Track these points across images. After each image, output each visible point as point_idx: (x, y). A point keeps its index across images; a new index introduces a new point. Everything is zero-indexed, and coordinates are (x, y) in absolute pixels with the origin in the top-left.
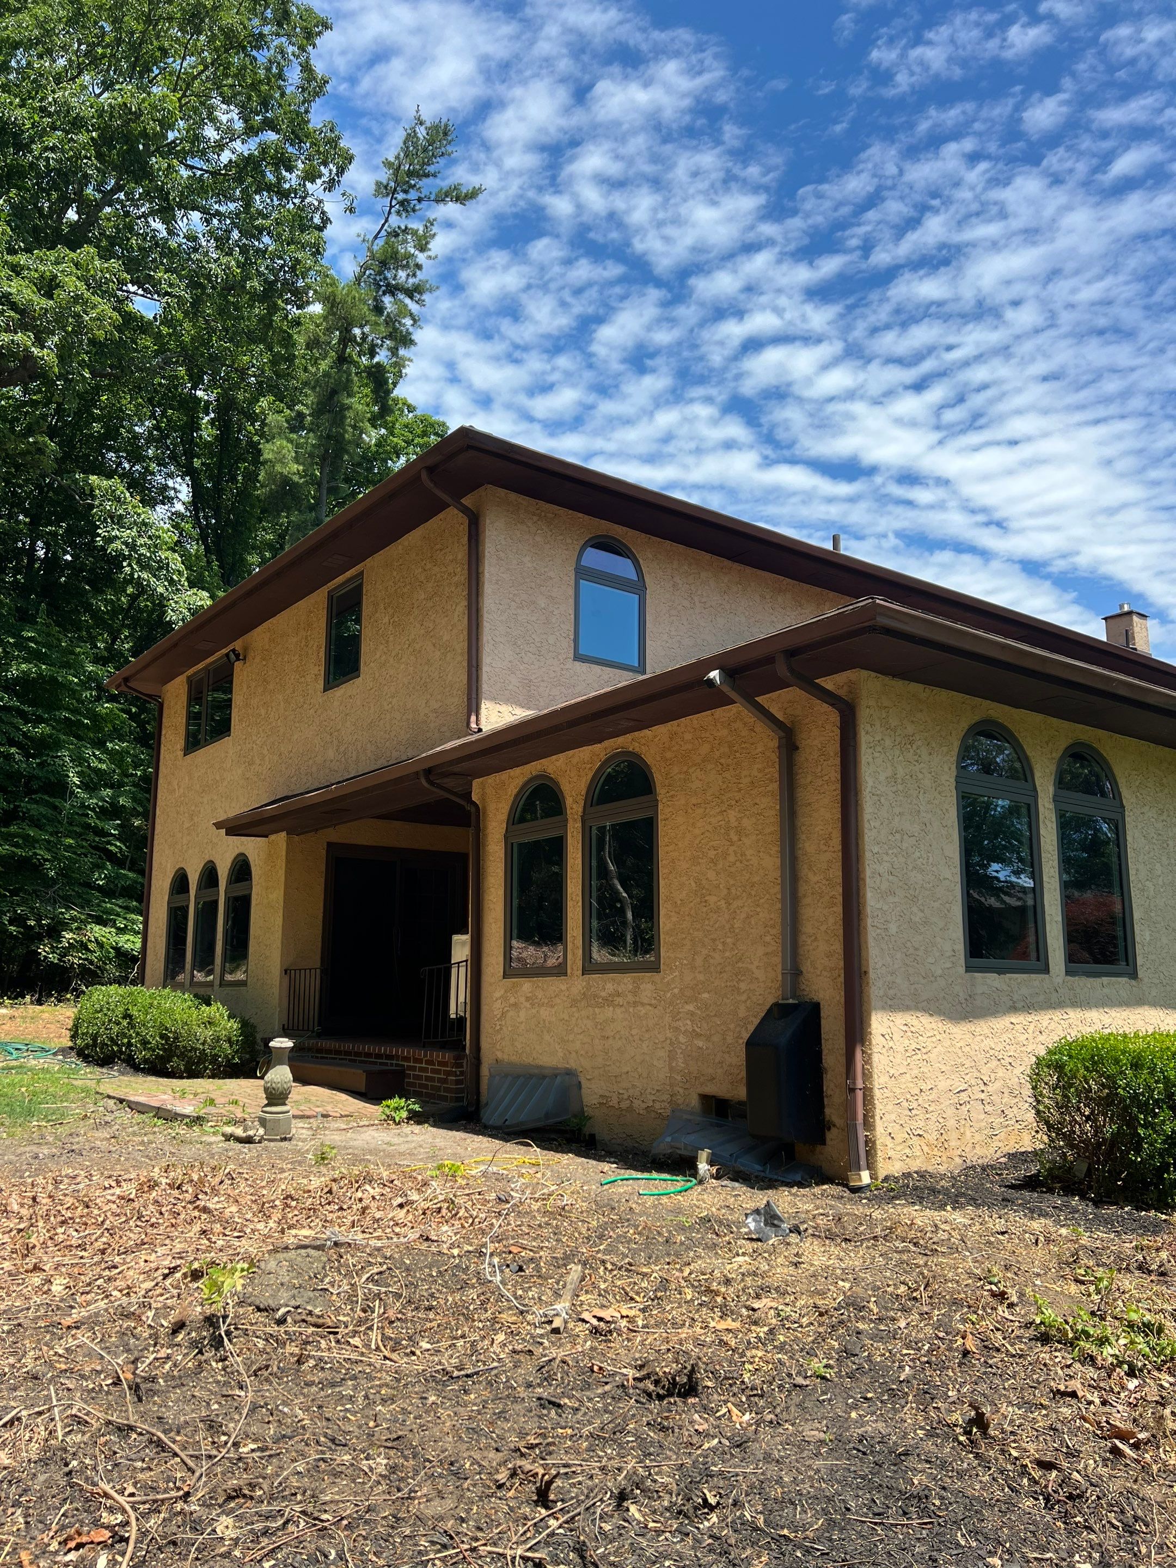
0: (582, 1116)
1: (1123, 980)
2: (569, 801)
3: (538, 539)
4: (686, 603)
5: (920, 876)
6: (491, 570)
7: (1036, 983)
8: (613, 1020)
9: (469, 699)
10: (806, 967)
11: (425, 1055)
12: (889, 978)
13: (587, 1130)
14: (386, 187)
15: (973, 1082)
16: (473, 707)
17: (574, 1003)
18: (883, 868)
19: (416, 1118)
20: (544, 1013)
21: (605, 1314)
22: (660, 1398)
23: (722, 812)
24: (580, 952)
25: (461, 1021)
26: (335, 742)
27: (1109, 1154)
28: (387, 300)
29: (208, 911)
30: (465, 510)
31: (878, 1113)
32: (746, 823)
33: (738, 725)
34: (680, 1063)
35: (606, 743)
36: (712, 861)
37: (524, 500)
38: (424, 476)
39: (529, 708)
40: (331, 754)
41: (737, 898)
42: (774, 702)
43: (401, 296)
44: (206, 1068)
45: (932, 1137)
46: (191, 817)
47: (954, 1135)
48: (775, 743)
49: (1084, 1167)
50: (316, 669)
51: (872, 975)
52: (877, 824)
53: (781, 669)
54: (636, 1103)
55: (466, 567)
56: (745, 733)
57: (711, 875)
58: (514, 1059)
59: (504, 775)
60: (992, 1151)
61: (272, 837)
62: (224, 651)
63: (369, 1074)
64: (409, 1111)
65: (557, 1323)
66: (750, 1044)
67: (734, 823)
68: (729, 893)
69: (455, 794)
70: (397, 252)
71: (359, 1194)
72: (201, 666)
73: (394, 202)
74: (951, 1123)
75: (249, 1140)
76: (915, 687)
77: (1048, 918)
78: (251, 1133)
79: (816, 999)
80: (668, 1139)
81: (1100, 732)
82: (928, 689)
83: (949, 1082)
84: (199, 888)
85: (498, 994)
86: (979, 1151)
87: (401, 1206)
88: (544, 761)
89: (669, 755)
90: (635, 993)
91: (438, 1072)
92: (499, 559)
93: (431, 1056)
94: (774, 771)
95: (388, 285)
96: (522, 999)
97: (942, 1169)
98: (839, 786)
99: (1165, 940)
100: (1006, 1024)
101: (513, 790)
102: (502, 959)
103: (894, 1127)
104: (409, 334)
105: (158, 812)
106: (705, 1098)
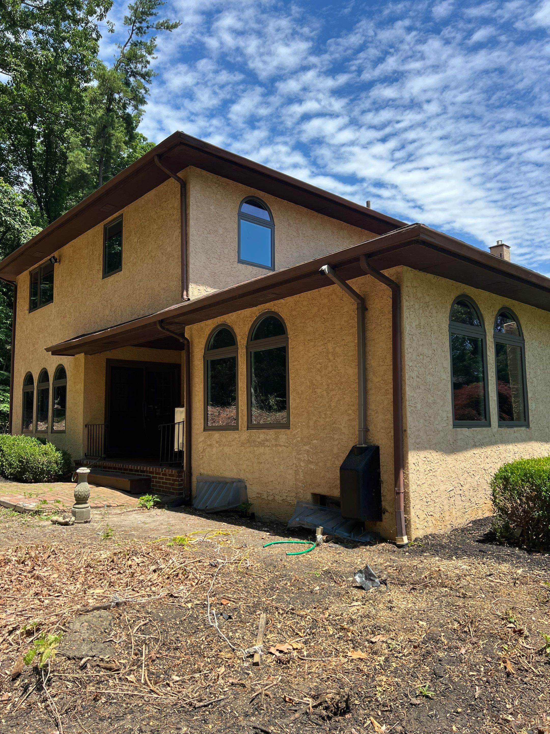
0: (247, 504)
1: (523, 429)
2: (239, 338)
3: (218, 196)
4: (295, 234)
5: (431, 378)
6: (193, 212)
7: (485, 432)
8: (264, 454)
9: (183, 283)
10: (372, 427)
11: (162, 471)
12: (417, 433)
13: (250, 511)
14: (130, 20)
15: (456, 485)
16: (185, 286)
17: (243, 444)
18: (414, 374)
19: (158, 505)
20: (227, 449)
21: (284, 648)
22: (329, 718)
23: (324, 344)
24: (246, 418)
25: (181, 452)
26: (109, 306)
28: (132, 79)
29: (44, 394)
30: (179, 179)
31: (412, 505)
32: (337, 349)
33: (334, 297)
34: (301, 476)
35: (259, 307)
36: (319, 370)
37: (210, 175)
38: (156, 159)
39: (214, 288)
40: (107, 312)
41: (333, 390)
42: (354, 283)
43: (139, 78)
44: (44, 477)
45: (437, 516)
46: (34, 345)
48: (355, 307)
49: (520, 532)
50: (98, 266)
51: (409, 432)
52: (411, 351)
53: (363, 264)
54: (277, 497)
55: (180, 211)
56: (337, 301)
57: (318, 378)
58: (210, 473)
59: (202, 324)
60: (465, 520)
61: (77, 356)
62: (49, 257)
63: (132, 481)
64: (154, 502)
65: (257, 659)
66: (343, 468)
67: (331, 350)
68: (328, 388)
69: (176, 334)
70: (136, 54)
71: (130, 562)
72: (36, 266)
73: (134, 28)
74: (446, 508)
75: (66, 524)
76: (430, 276)
77: (490, 398)
78: (67, 520)
79: (377, 444)
80: (297, 519)
81: (514, 302)
82: (436, 277)
83: (445, 486)
84: (39, 382)
85: (201, 440)
86: (459, 521)
87: (155, 571)
88: (224, 316)
89: (294, 313)
90: (276, 439)
91: (169, 479)
92: (197, 207)
93: (165, 471)
94: (354, 322)
95: (132, 72)
96: (214, 442)
97: (442, 532)
98: (391, 329)
99: (541, 408)
100: (469, 454)
101: (207, 332)
102: (202, 421)
103: (419, 513)
104: (143, 98)
105: (16, 343)
106: (315, 495)
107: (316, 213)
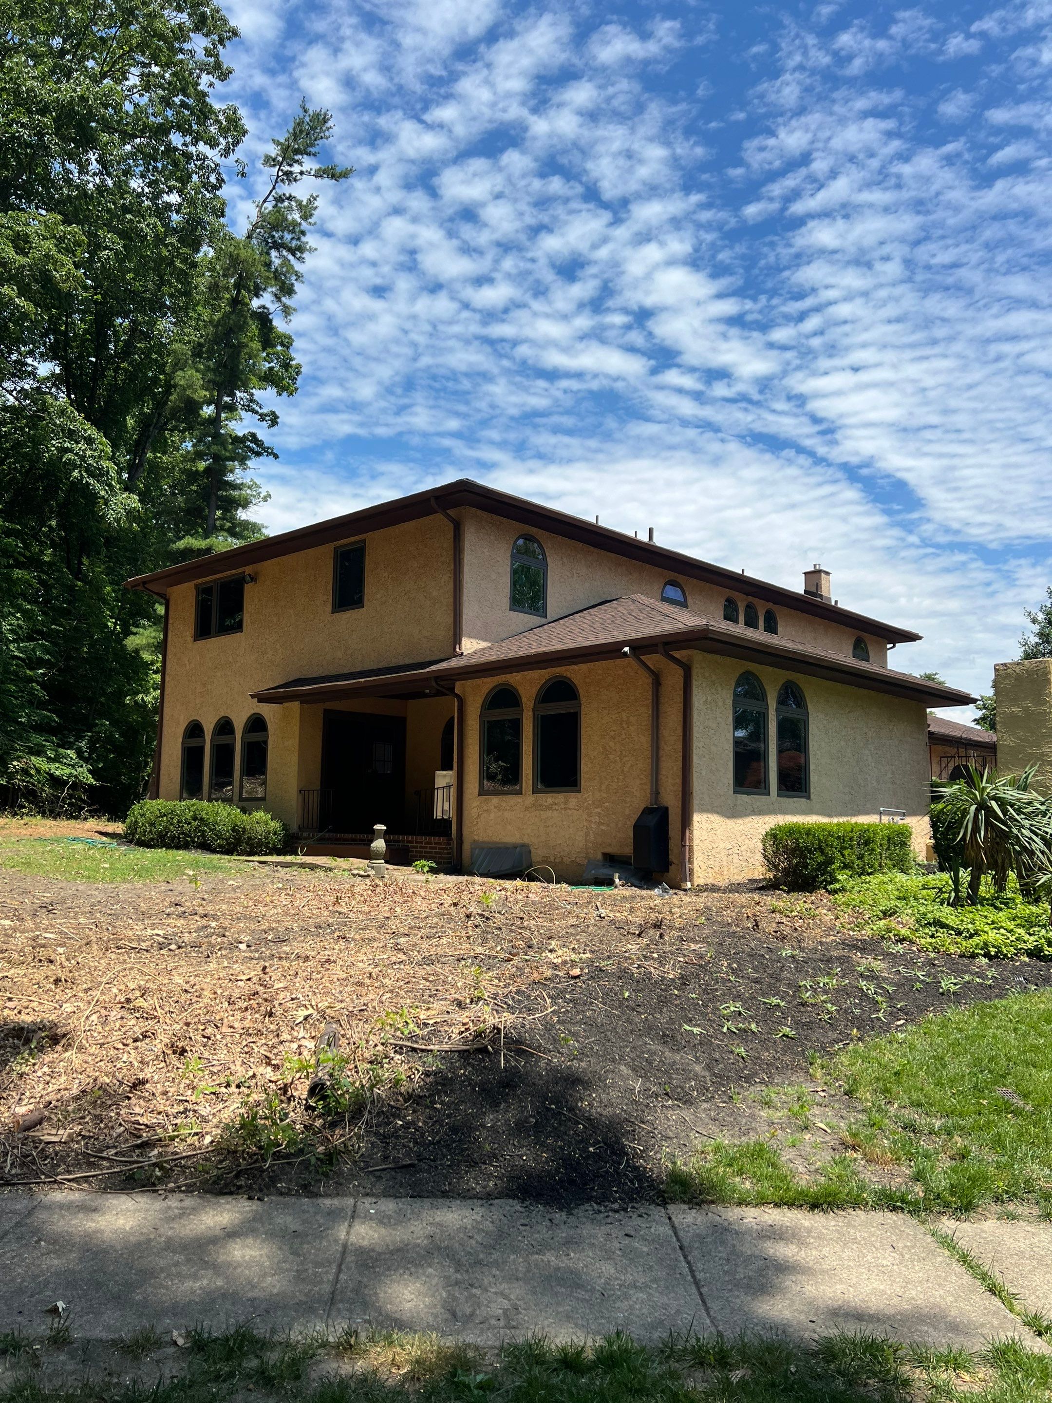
1: (804, 800)
2: (524, 700)
4: (569, 574)
5: (715, 748)
6: (468, 558)
7: (764, 801)
8: (552, 818)
9: (455, 634)
10: (662, 791)
11: (426, 839)
12: (701, 797)
14: (274, 160)
15: (735, 845)
16: (457, 640)
17: (527, 809)
18: (701, 745)
19: (432, 871)
20: (507, 814)
23: (618, 713)
24: (531, 782)
26: (343, 647)
27: (795, 871)
28: (274, 255)
30: (452, 519)
31: (695, 857)
32: (632, 719)
34: (592, 837)
35: (549, 670)
36: (612, 737)
37: (484, 515)
38: (433, 500)
39: (486, 641)
40: (339, 654)
41: (626, 756)
42: (649, 659)
43: (285, 253)
45: (717, 869)
46: (204, 685)
47: (726, 869)
48: (650, 681)
49: (784, 878)
50: (325, 597)
51: (694, 794)
52: (699, 724)
53: (660, 650)
54: (565, 860)
55: (451, 554)
56: (632, 674)
57: (612, 744)
58: (486, 839)
59: (479, 681)
61: (286, 704)
62: (237, 571)
64: (429, 867)
66: (635, 826)
67: (625, 719)
68: (622, 754)
70: (284, 217)
72: (209, 579)
73: (280, 174)
74: (725, 863)
76: (716, 657)
77: (770, 769)
78: (369, 873)
79: (666, 805)
80: (591, 872)
81: (800, 675)
82: (722, 657)
83: (725, 845)
84: (214, 735)
85: (475, 805)
86: (736, 877)
88: (508, 676)
89: (588, 680)
90: (565, 803)
91: (435, 848)
92: (472, 551)
93: (430, 839)
94: (649, 695)
95: (275, 242)
96: (492, 807)
97: (720, 883)
98: (682, 705)
99: (824, 780)
100: (749, 819)
101: (485, 690)
102: (477, 785)
103: (701, 864)
104: (292, 285)
106: (605, 855)
107: (592, 548)
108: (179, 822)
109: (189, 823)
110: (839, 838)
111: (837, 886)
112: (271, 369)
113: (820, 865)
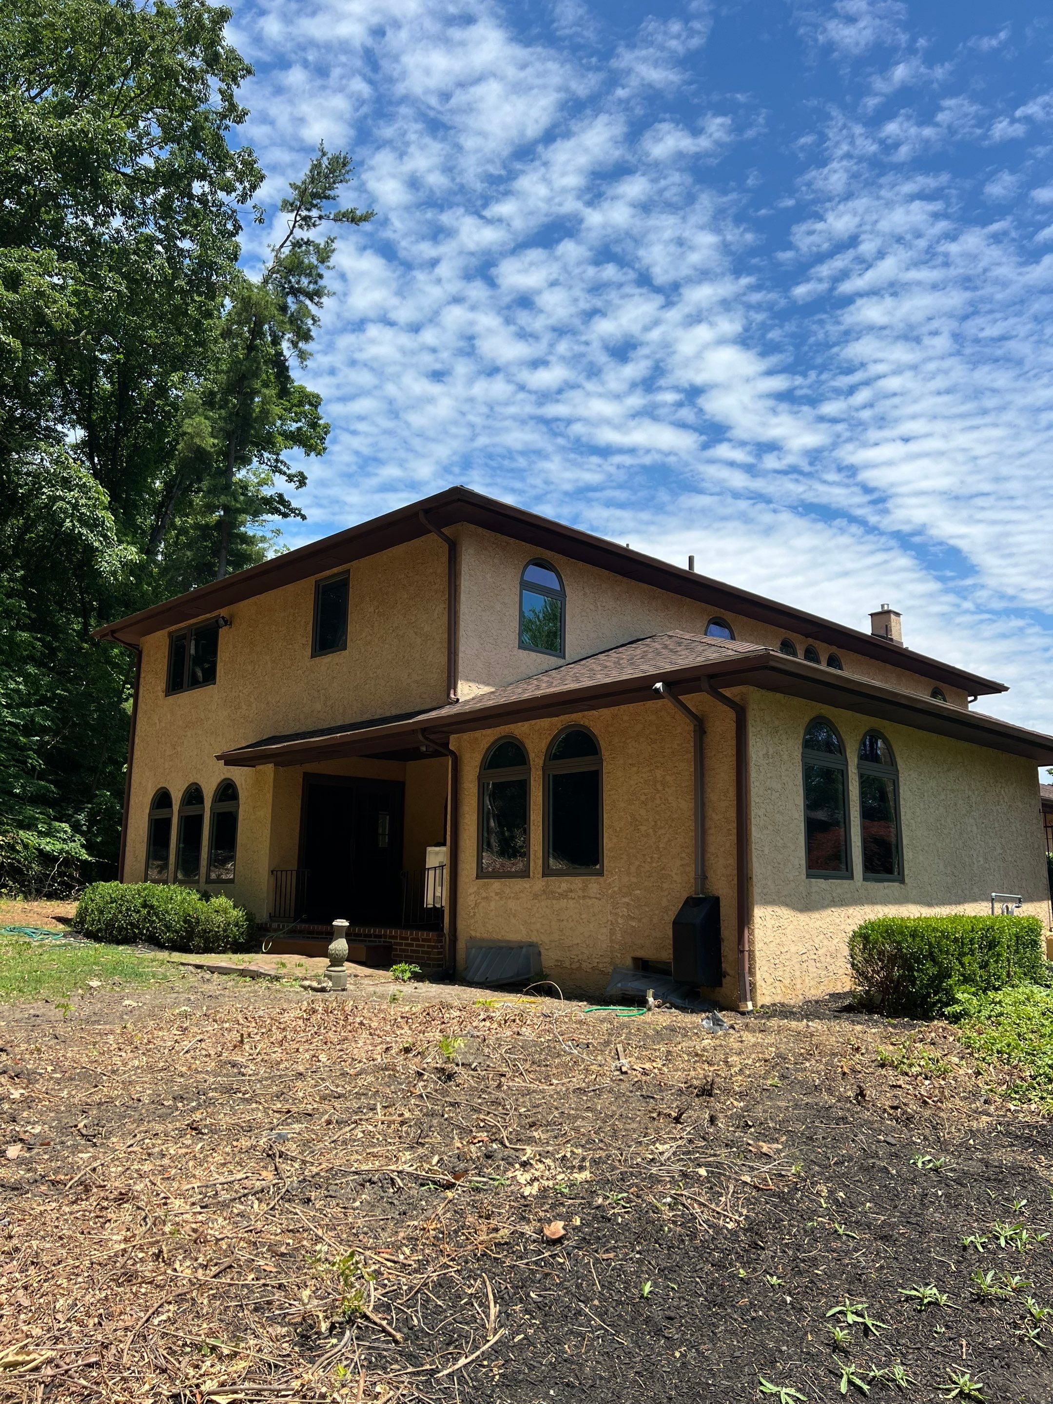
0: (542, 974)
1: (896, 884)
2: (532, 756)
3: (497, 561)
4: (592, 607)
5: (781, 817)
6: (466, 584)
7: (846, 886)
9: (449, 677)
10: (710, 874)
11: (412, 934)
12: (764, 882)
15: (810, 948)
16: (452, 684)
17: (536, 896)
18: (761, 812)
19: (417, 977)
20: (512, 904)
21: (645, 1066)
22: (698, 1096)
23: (650, 771)
24: (540, 862)
25: (437, 909)
26: (322, 698)
27: (897, 987)
28: (291, 300)
29: (192, 825)
30: (446, 539)
31: (758, 966)
32: (668, 778)
33: (664, 714)
34: (619, 936)
35: (562, 717)
36: (643, 803)
37: (487, 533)
38: (421, 515)
39: (488, 685)
40: (318, 706)
41: (661, 828)
42: (690, 700)
43: (302, 298)
45: (787, 982)
46: (174, 747)
47: (799, 981)
48: (691, 727)
49: (881, 997)
50: (304, 637)
51: (755, 879)
52: (758, 784)
53: (704, 685)
54: (584, 965)
56: (668, 720)
57: (643, 812)
58: (485, 936)
59: (478, 734)
60: (820, 991)
61: (259, 767)
62: (211, 615)
64: (412, 973)
65: (624, 1069)
66: (675, 923)
67: (659, 778)
68: (656, 825)
70: (302, 262)
73: (298, 218)
74: (798, 974)
75: (323, 990)
76: (779, 696)
77: (853, 844)
78: (324, 985)
79: (717, 894)
80: (617, 987)
81: (886, 723)
82: (786, 697)
83: (797, 948)
84: (183, 804)
85: (471, 890)
86: (813, 992)
87: (484, 1020)
88: (512, 726)
89: (611, 729)
90: (584, 889)
92: (471, 575)
93: (417, 934)
94: (690, 746)
95: (292, 287)
96: (493, 894)
97: (792, 1002)
98: (735, 758)
99: (921, 858)
100: (828, 912)
101: (485, 744)
102: (475, 865)
103: (766, 975)
104: (309, 330)
105: (137, 740)
106: (636, 960)
107: (620, 577)
108: (128, 910)
109: (139, 912)
110: (956, 940)
111: (958, 1008)
112: (299, 429)
113: (932, 979)
